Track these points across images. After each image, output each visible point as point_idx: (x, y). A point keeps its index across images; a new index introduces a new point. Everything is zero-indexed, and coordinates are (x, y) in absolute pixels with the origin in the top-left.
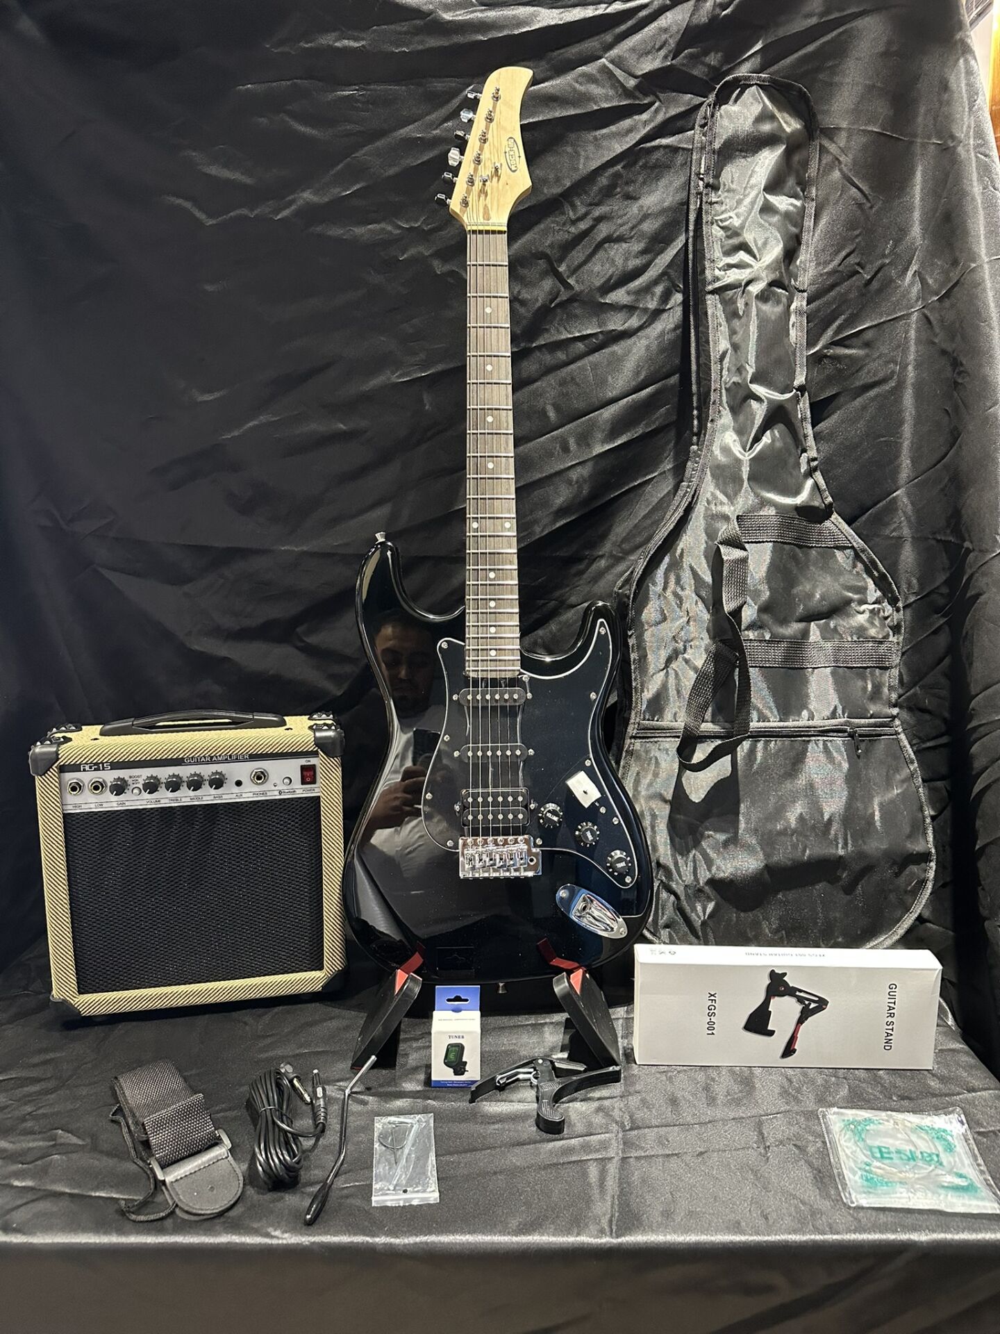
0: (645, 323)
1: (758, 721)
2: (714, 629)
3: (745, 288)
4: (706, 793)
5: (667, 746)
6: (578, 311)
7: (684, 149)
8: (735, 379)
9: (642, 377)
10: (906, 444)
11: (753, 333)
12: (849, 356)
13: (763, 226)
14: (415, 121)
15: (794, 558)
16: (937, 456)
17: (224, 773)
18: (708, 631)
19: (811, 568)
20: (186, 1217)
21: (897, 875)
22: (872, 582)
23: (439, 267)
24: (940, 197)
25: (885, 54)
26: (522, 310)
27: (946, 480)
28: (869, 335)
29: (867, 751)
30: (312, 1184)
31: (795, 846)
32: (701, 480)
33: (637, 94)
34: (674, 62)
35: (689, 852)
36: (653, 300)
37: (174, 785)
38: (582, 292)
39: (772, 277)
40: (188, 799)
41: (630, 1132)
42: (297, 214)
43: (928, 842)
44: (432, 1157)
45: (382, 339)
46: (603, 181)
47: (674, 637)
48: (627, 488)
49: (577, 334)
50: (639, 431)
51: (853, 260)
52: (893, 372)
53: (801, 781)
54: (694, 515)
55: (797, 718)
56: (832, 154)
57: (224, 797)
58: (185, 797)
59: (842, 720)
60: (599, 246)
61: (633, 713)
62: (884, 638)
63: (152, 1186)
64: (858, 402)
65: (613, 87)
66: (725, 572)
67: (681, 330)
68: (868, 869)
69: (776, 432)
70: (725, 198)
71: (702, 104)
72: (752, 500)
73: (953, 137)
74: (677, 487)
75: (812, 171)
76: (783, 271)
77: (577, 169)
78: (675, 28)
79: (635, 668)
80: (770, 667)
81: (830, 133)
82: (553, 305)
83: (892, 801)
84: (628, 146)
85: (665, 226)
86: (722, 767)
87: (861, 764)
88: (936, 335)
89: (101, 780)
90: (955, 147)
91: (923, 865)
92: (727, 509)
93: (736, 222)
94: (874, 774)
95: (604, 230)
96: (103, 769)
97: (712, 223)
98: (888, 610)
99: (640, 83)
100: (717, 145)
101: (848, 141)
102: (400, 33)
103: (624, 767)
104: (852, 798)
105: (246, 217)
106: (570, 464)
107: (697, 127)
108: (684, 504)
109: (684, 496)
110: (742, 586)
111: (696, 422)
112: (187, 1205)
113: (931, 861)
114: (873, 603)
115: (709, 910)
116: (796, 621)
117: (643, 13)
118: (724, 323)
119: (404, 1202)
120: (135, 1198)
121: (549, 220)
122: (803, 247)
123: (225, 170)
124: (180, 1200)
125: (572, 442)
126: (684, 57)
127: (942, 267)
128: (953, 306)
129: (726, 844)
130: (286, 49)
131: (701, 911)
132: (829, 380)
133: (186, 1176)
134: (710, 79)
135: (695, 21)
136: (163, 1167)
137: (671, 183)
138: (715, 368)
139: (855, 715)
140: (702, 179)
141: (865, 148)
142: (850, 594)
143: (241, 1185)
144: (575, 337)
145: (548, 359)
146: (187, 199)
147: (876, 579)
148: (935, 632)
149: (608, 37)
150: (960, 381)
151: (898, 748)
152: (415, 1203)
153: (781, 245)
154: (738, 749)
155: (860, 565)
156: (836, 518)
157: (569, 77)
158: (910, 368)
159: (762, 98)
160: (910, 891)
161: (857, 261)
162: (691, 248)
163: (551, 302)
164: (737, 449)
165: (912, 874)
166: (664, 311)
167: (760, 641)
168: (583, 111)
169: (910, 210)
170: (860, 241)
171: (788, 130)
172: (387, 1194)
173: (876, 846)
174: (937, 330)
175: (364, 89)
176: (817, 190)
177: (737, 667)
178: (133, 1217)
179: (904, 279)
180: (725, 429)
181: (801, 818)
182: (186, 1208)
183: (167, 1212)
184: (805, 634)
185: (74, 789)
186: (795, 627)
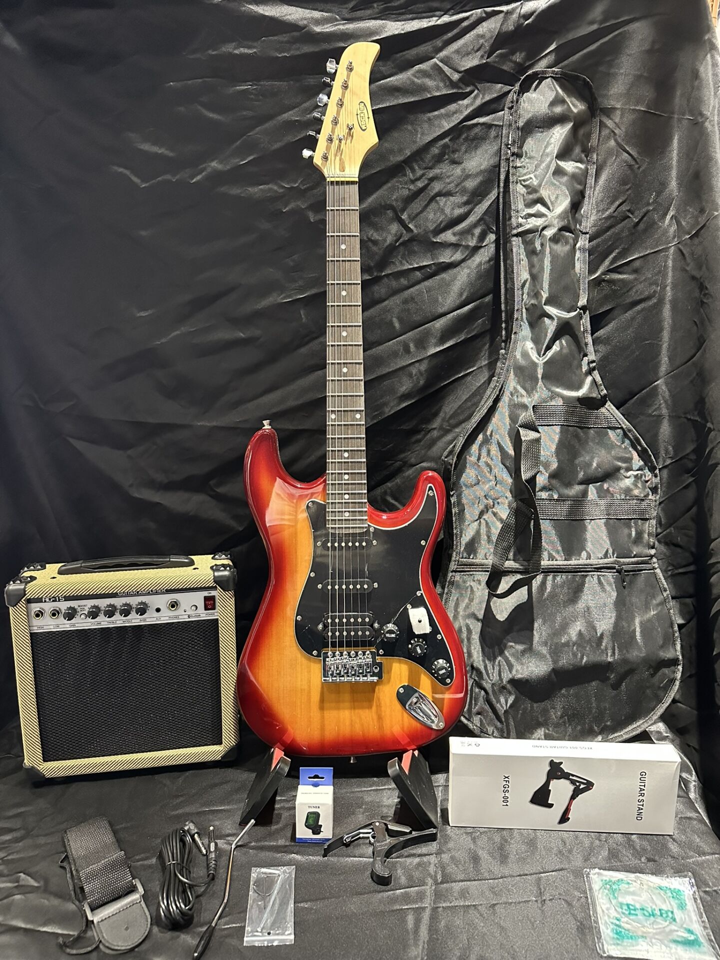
0: (467, 256)
1: (549, 560)
2: (516, 491)
3: (541, 233)
4: (508, 614)
5: (479, 577)
6: (416, 249)
7: (496, 126)
8: (533, 302)
9: (464, 297)
10: (665, 346)
11: (547, 266)
12: (622, 280)
13: (555, 185)
14: (295, 108)
15: (577, 436)
16: (688, 356)
17: (147, 603)
18: (511, 492)
19: (590, 444)
20: (108, 951)
21: (653, 675)
22: (636, 454)
23: (312, 217)
24: (692, 159)
25: (650, 52)
26: (375, 248)
27: (695, 374)
28: (637, 264)
29: (631, 583)
30: (202, 925)
31: (575, 655)
32: (507, 378)
33: (461, 85)
34: (488, 60)
35: (495, 658)
36: (472, 239)
37: (110, 612)
38: (419, 234)
39: (561, 224)
40: (121, 622)
41: (442, 886)
42: (208, 178)
43: (677, 651)
44: (291, 905)
45: (271, 270)
46: (435, 150)
47: (485, 496)
48: (453, 378)
49: (416, 266)
50: (462, 337)
51: (624, 208)
52: (655, 292)
53: (581, 605)
54: (500, 404)
55: (578, 558)
56: (609, 128)
57: (148, 620)
58: (118, 621)
59: (612, 560)
60: (433, 199)
61: (455, 553)
62: (645, 496)
63: (84, 924)
64: (629, 314)
65: (443, 80)
66: (523, 449)
67: (493, 261)
68: (631, 671)
69: (564, 342)
70: (527, 163)
71: (509, 92)
72: (545, 393)
73: (701, 114)
74: (489, 380)
75: (594, 141)
76: (570, 219)
77: (415, 142)
78: (488, 35)
79: (456, 519)
80: (557, 520)
81: (608, 112)
82: (397, 244)
83: (649, 620)
84: (454, 124)
85: (482, 183)
86: (521, 595)
87: (626, 593)
88: (688, 265)
89: (58, 609)
90: (703, 123)
91: (673, 668)
92: (526, 400)
93: (535, 182)
94: (636, 600)
95: (437, 187)
96: (59, 601)
97: (517, 183)
98: (649, 475)
99: (463, 76)
100: (521, 124)
101: (621, 118)
102: (282, 42)
103: (447, 593)
104: (619, 618)
105: (169, 181)
106: (410, 362)
107: (506, 109)
108: (493, 397)
109: (494, 389)
110: (536, 458)
111: (504, 332)
112: (108, 942)
113: (678, 665)
114: (637, 470)
115: (510, 702)
116: (578, 484)
117: (465, 24)
118: (525, 259)
119: (268, 943)
120: (71, 933)
121: (395, 180)
122: (586, 199)
123: (153, 147)
124: (103, 937)
125: (412, 345)
126: (496, 56)
127: (693, 213)
128: (701, 243)
129: (523, 652)
130: (198, 56)
131: (504, 703)
132: (606, 298)
133: (109, 917)
134: (516, 73)
135: (504, 29)
136: (92, 910)
137: (486, 151)
138: (517, 293)
139: (622, 556)
140: (509, 149)
141: (634, 123)
142: (620, 464)
143: (149, 926)
144: (413, 268)
145: (394, 284)
146: (126, 168)
147: (640, 452)
148: (686, 487)
149: (439, 42)
150: (705, 301)
151: (655, 579)
152: (275, 944)
153: (569, 200)
154: (533, 581)
155: (627, 442)
156: (609, 405)
157: (409, 73)
158: (668, 288)
159: (555, 88)
160: (662, 687)
161: (628, 208)
162: (501, 200)
163: (397, 241)
164: (534, 356)
165: (664, 674)
166: (481, 247)
167: (550, 500)
168: (420, 99)
169: (668, 168)
170: (630, 194)
171: (575, 111)
172: (255, 936)
173: (637, 654)
174: (689, 260)
175: (256, 85)
176: (597, 155)
177: (533, 519)
178: (68, 950)
179: (664, 222)
180: (524, 339)
181: (580, 634)
182: (107, 944)
183: (94, 946)
184: (585, 494)
185: (37, 615)
186: (577, 489)
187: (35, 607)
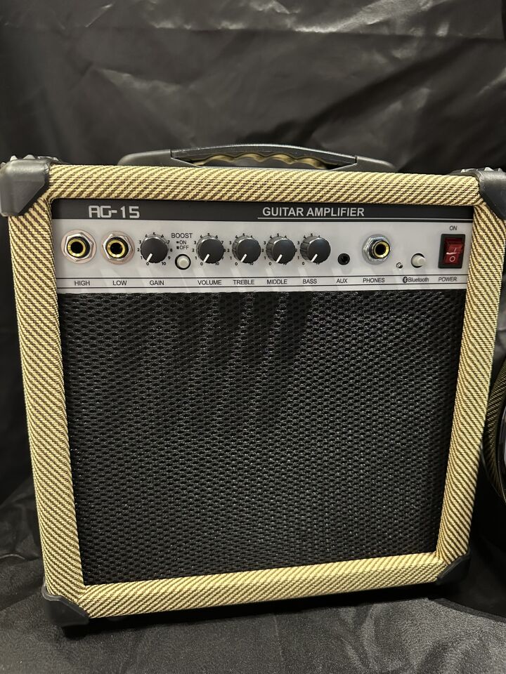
37: (248, 252)
40: (264, 282)
57: (320, 281)
96: (127, 218)
185: (76, 247)
187: (72, 228)
